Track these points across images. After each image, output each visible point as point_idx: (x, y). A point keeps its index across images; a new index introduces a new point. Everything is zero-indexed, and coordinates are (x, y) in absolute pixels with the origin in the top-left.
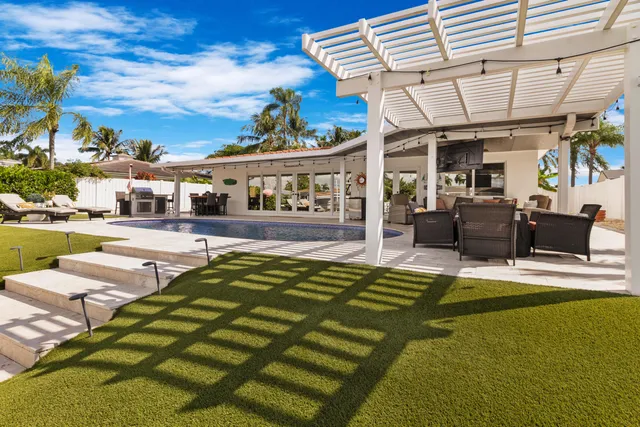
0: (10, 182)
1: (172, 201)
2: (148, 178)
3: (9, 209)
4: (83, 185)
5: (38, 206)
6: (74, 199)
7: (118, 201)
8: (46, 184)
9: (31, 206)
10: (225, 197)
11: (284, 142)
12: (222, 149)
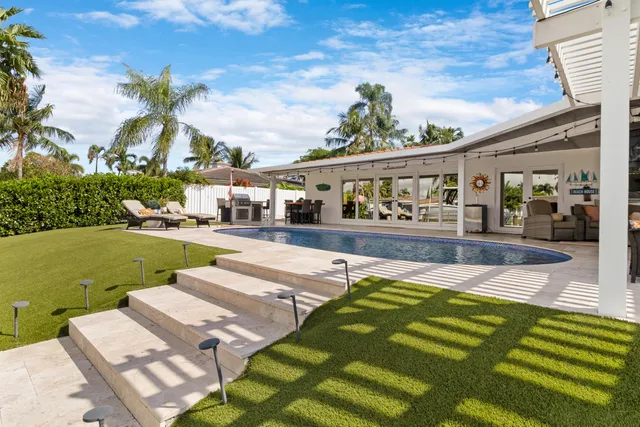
0: (134, 189)
1: (267, 208)
2: (244, 185)
3: (133, 216)
4: (190, 191)
5: (155, 213)
6: (183, 206)
7: (219, 207)
8: (161, 191)
9: (149, 212)
10: (319, 203)
11: (372, 143)
12: (308, 154)
